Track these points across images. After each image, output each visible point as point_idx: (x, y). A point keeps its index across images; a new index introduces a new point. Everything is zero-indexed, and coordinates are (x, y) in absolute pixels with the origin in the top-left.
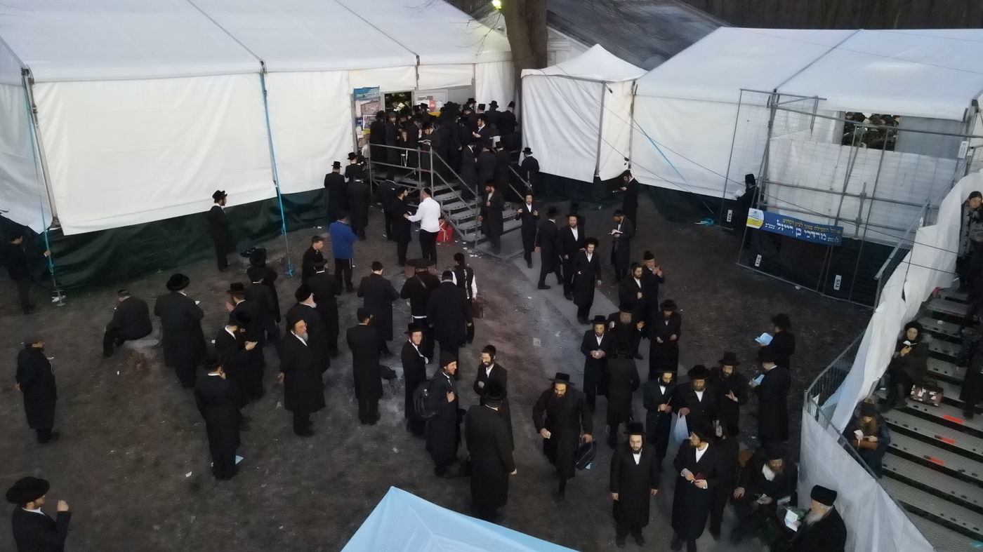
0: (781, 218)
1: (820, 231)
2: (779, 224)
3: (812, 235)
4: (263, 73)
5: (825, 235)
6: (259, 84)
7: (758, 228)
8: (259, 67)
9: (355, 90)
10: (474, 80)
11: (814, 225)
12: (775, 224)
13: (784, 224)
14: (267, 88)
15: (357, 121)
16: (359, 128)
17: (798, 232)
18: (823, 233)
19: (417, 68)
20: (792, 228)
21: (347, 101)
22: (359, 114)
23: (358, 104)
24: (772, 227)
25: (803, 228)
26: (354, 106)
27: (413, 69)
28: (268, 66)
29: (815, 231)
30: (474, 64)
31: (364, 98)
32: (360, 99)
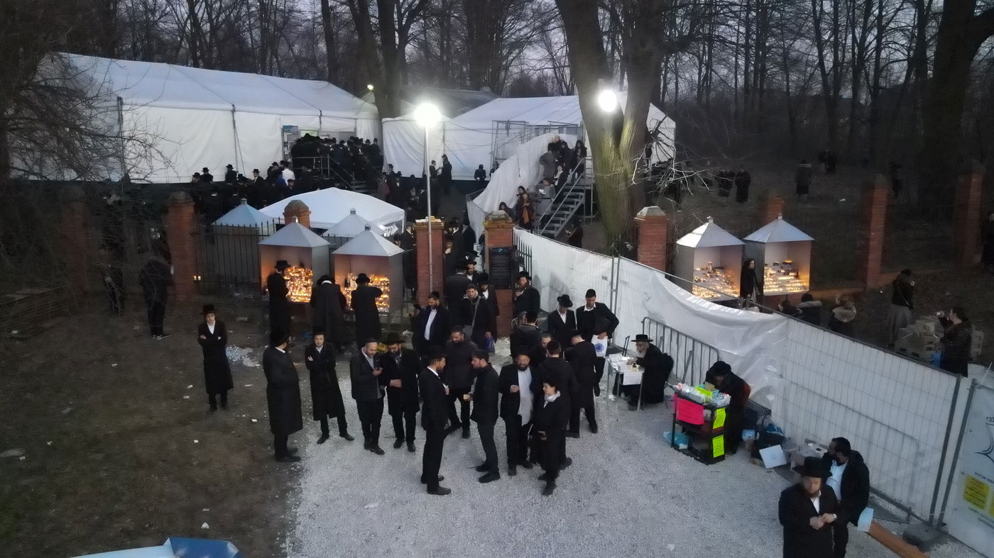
4: (233, 111)
6: (231, 117)
8: (231, 108)
9: (284, 126)
10: (355, 129)
14: (235, 119)
15: (285, 144)
16: (286, 149)
19: (320, 118)
21: (279, 133)
22: (286, 140)
23: (286, 134)
26: (283, 135)
27: (318, 118)
28: (237, 108)
30: (356, 119)
31: (289, 131)
32: (287, 132)
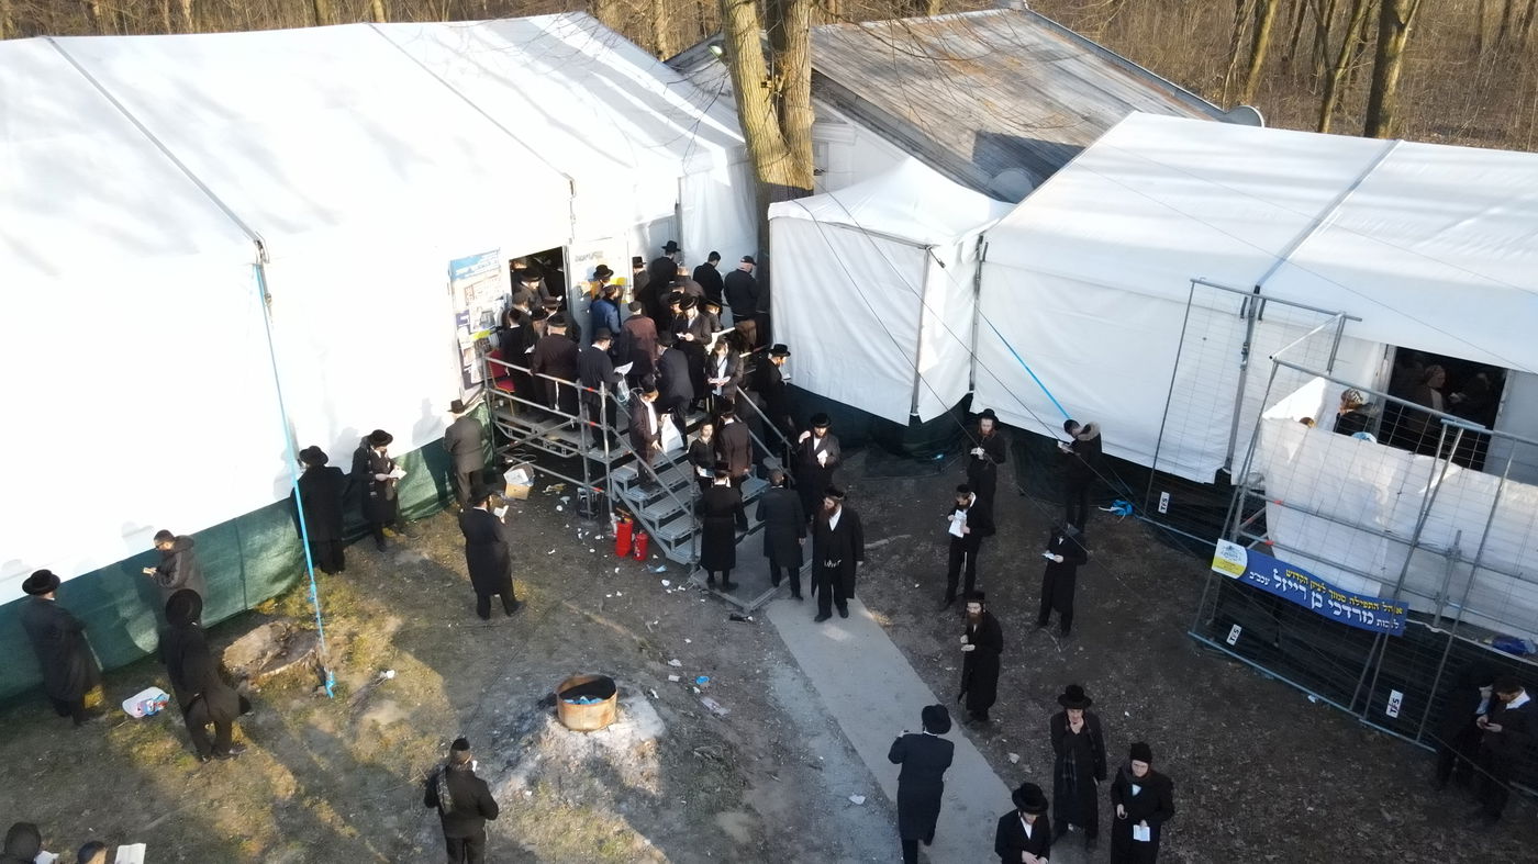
0: (1284, 567)
1: (1360, 607)
2: (1277, 578)
3: (1345, 612)
4: (261, 264)
5: (1370, 614)
6: (255, 284)
7: (1236, 577)
8: (253, 253)
9: (452, 262)
10: (678, 207)
11: (1349, 595)
12: (1270, 575)
13: (1288, 579)
15: (460, 319)
16: (463, 330)
17: (1317, 600)
18: (1367, 610)
20: (1303, 589)
21: (437, 285)
22: (461, 306)
23: (459, 286)
24: (1263, 580)
25: (1326, 596)
26: (451, 289)
28: (271, 249)
29: (1352, 606)
31: (469, 274)
32: (463, 277)
